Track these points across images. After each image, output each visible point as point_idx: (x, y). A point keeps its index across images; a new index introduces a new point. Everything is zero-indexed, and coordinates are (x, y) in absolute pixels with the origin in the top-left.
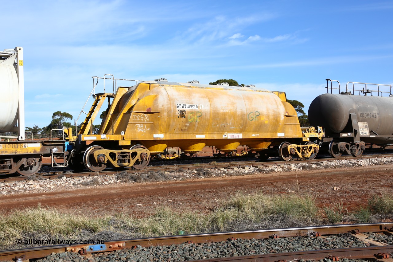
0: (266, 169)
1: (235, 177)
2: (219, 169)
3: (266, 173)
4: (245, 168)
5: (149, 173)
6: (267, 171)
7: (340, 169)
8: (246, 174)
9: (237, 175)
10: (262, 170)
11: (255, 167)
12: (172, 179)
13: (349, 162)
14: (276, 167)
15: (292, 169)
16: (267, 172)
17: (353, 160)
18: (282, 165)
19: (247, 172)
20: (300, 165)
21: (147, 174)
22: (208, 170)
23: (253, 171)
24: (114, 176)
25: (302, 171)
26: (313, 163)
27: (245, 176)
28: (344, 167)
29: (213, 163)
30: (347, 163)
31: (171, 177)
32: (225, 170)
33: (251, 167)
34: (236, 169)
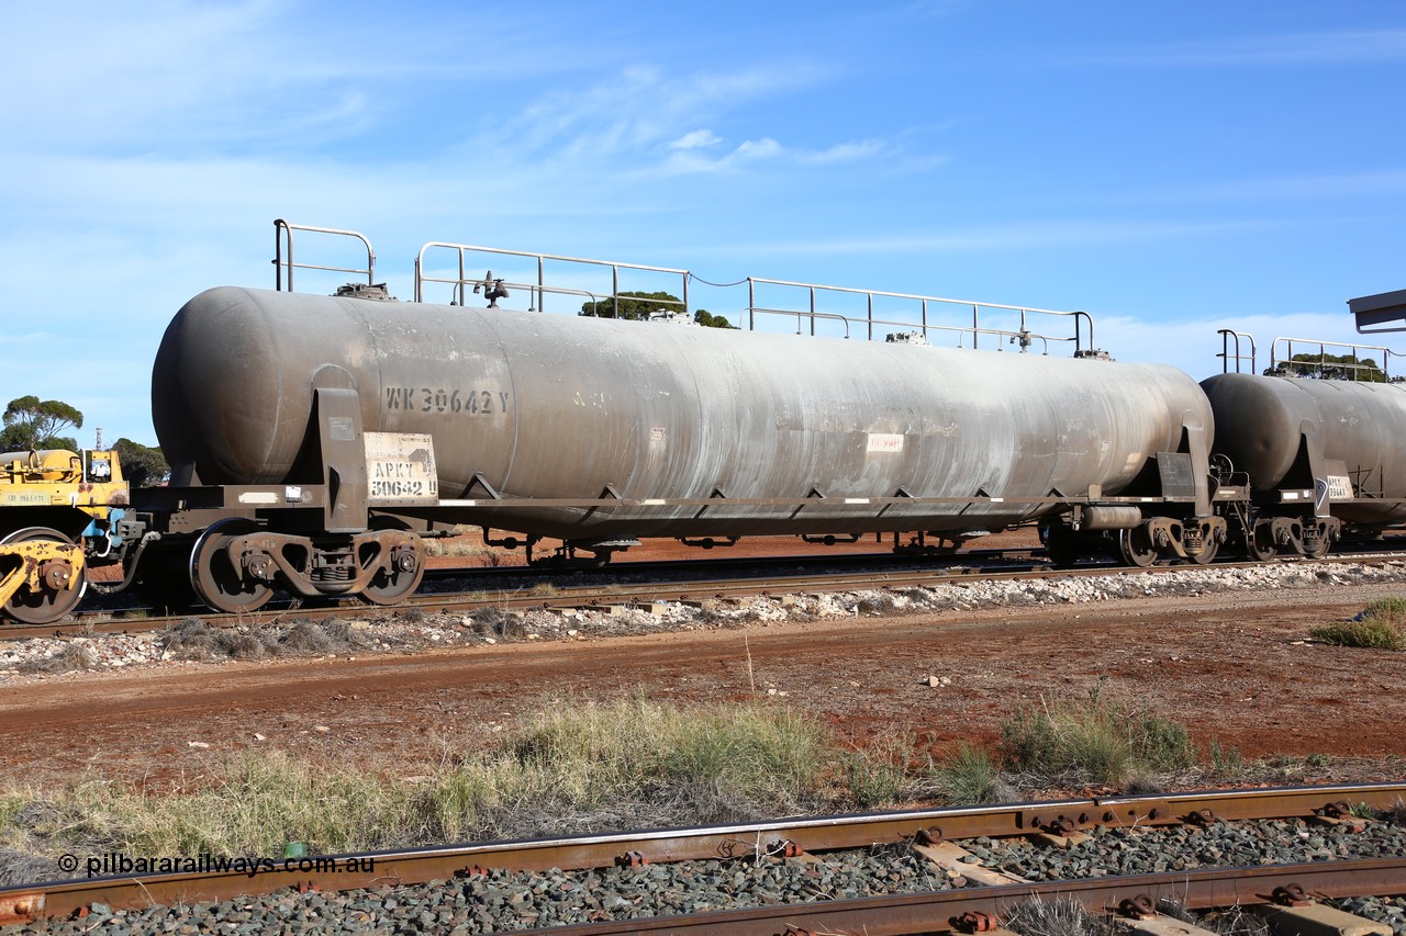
0: (727, 612)
1: (610, 642)
2: (558, 613)
3: (727, 626)
4: (654, 607)
5: (291, 626)
6: (733, 619)
7: (990, 614)
8: (655, 629)
9: (618, 634)
10: (713, 617)
11: (689, 604)
12: (375, 648)
13: (1023, 587)
14: (765, 604)
15: (823, 613)
16: (731, 623)
17: (1040, 581)
18: (789, 599)
19: (658, 622)
20: (850, 597)
21: (281, 629)
22: (515, 616)
23: (680, 618)
24: (151, 637)
25: (858, 620)
26: (899, 592)
27: (650, 636)
28: (1008, 605)
29: (539, 588)
30: (1018, 591)
31: (372, 639)
32: (580, 616)
33: (678, 604)
34: (618, 611)
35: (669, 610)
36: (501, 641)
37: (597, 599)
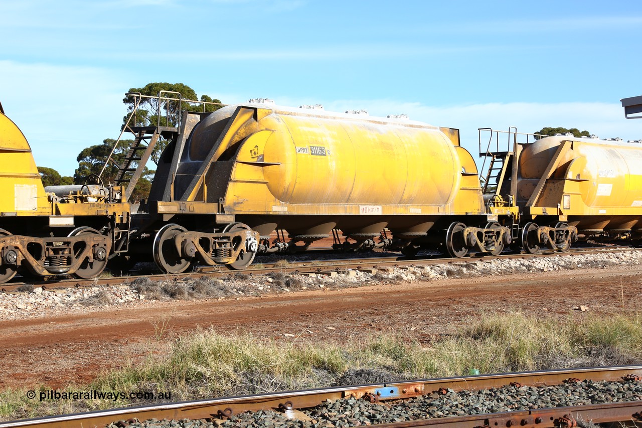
0: (385, 276)
6: (391, 279)
10: (382, 278)
23: (365, 279)
25: (448, 281)
35: (357, 274)
36: (292, 290)
37: (319, 268)
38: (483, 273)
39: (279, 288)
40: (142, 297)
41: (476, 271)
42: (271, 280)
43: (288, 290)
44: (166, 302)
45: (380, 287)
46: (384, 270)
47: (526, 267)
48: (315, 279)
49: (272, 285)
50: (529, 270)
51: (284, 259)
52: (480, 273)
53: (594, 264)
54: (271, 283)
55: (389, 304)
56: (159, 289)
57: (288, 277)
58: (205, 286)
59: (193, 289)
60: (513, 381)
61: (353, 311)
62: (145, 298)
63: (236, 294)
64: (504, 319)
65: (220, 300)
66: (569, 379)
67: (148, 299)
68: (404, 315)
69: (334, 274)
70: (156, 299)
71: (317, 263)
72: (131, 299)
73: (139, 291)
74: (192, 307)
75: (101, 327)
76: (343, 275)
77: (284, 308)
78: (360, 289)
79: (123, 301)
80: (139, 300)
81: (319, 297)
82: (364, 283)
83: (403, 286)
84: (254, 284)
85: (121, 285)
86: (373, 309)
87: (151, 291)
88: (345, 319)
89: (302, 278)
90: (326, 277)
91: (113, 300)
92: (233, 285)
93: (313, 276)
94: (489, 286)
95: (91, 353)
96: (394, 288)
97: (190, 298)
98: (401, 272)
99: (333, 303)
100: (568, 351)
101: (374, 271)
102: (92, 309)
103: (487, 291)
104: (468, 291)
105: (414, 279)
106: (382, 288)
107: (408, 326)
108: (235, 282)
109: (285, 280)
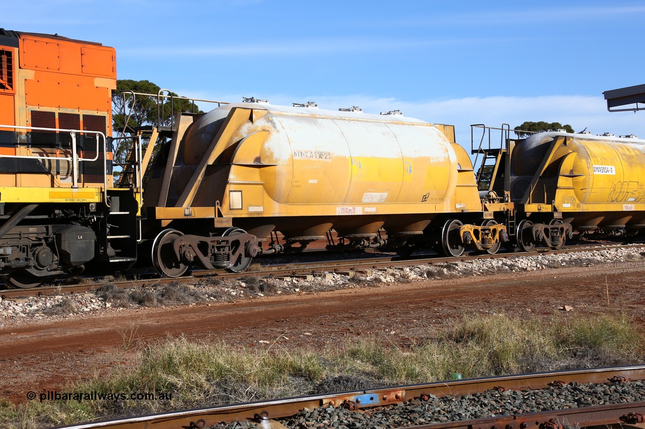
0: (363, 278)
4: (326, 276)
6: (369, 281)
10: (359, 281)
15: (411, 278)
16: (370, 284)
23: (342, 282)
25: (428, 282)
33: (335, 274)
35: (334, 277)
36: (265, 295)
37: (294, 271)
38: (465, 273)
39: (252, 293)
40: (108, 305)
41: (457, 272)
42: (244, 285)
43: (262, 295)
44: (134, 309)
45: (357, 289)
46: (362, 272)
47: (509, 267)
48: (290, 283)
49: (246, 290)
50: (512, 270)
51: (258, 263)
52: (461, 274)
53: (578, 262)
54: (244, 287)
55: (368, 307)
56: (126, 296)
57: (262, 281)
58: (175, 292)
59: (163, 295)
60: (496, 385)
61: (330, 316)
62: (112, 306)
63: (207, 299)
64: (486, 321)
65: (191, 306)
66: (555, 382)
67: (115, 307)
68: (383, 319)
69: (310, 278)
70: (124, 306)
71: (293, 266)
72: (97, 308)
73: (105, 299)
74: (161, 315)
75: (65, 337)
76: (320, 278)
77: (258, 313)
78: (337, 293)
79: (88, 310)
80: (105, 308)
81: (294, 302)
82: (341, 286)
83: (382, 289)
84: (227, 289)
85: (86, 292)
86: (351, 313)
87: (118, 298)
88: (322, 324)
89: (276, 282)
90: (302, 281)
91: (78, 309)
92: (204, 291)
93: (288, 280)
94: (471, 287)
95: (55, 364)
96: (373, 290)
97: (159, 305)
98: (380, 274)
99: (310, 307)
100: (554, 354)
101: (352, 274)
102: (55, 319)
103: (468, 292)
104: (449, 293)
105: (393, 281)
106: (360, 290)
107: (387, 330)
108: (206, 287)
109: (258, 285)
